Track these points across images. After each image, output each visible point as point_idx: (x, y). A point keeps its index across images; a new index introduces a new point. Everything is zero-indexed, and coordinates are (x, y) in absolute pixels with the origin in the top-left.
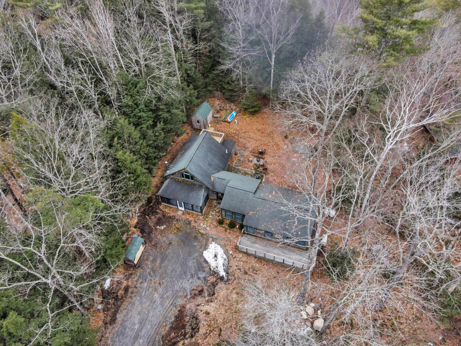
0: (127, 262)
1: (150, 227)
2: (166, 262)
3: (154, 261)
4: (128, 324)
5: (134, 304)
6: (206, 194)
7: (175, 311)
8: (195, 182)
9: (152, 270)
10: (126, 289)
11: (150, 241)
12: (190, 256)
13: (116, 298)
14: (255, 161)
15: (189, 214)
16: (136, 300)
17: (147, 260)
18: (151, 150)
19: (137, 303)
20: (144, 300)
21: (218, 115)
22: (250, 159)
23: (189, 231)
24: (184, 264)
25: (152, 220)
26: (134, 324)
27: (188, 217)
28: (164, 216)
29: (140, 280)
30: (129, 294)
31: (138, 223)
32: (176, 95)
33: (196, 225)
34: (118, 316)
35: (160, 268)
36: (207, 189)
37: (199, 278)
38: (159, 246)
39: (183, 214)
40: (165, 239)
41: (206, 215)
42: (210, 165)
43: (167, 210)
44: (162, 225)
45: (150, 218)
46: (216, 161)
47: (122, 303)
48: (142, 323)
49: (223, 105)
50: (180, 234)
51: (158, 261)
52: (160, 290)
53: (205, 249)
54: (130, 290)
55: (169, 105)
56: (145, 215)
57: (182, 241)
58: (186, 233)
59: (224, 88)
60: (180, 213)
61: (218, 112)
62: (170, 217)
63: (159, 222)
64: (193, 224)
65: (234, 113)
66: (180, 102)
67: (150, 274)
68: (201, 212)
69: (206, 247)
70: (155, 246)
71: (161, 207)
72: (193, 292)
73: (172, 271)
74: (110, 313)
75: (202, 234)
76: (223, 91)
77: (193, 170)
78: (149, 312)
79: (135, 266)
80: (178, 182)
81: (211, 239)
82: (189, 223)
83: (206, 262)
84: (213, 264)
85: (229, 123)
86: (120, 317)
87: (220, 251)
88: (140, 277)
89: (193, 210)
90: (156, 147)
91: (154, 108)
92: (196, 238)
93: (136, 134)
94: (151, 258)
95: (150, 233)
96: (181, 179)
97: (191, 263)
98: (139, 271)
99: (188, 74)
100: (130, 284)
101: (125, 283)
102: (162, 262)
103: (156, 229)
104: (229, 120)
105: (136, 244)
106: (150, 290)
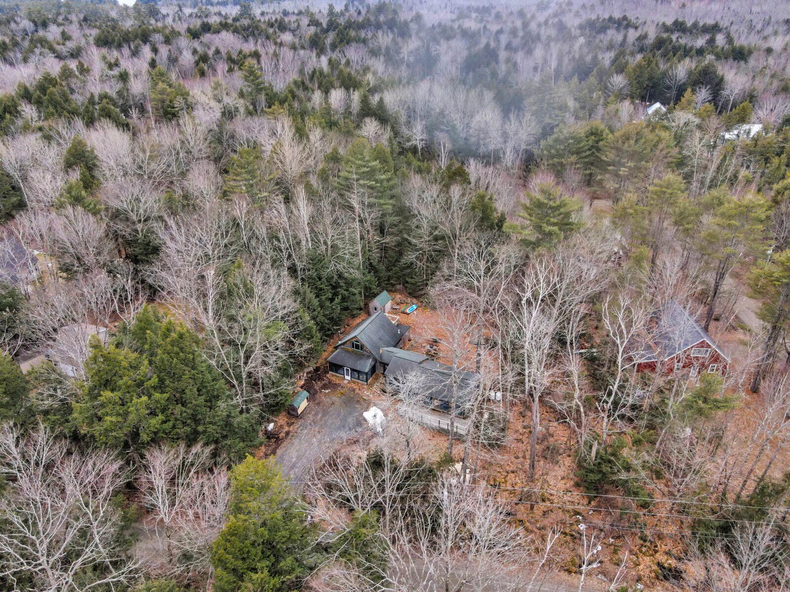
0: (291, 412)
1: (315, 389)
2: (327, 417)
3: (316, 414)
4: (286, 457)
5: (293, 444)
6: (373, 363)
7: (331, 452)
8: (365, 353)
9: (313, 421)
10: (288, 433)
11: (314, 401)
12: (350, 414)
13: (278, 438)
14: (428, 347)
15: (354, 383)
16: (296, 442)
17: (309, 413)
18: (327, 321)
19: (296, 444)
20: (303, 442)
21: (398, 307)
22: (424, 345)
23: (352, 396)
24: (344, 420)
25: (318, 385)
26: (292, 458)
27: (353, 385)
28: (330, 383)
29: (301, 428)
30: (290, 437)
31: (304, 385)
32: (357, 275)
33: (360, 392)
34: (278, 451)
35: (321, 421)
36: (375, 360)
37: (356, 431)
38: (322, 404)
39: (349, 383)
40: (328, 400)
41: (371, 385)
42: (380, 339)
43: (333, 378)
44: (327, 389)
45: (316, 383)
46: (387, 337)
47: (282, 443)
48: (299, 458)
49: (404, 299)
50: (343, 397)
51: (320, 416)
52: (319, 437)
53: (366, 411)
54: (291, 434)
55: (349, 283)
56: (312, 380)
57: (345, 403)
58: (350, 397)
59: (407, 282)
60: (346, 382)
61: (398, 304)
62: (336, 384)
63: (325, 387)
64: (357, 391)
65: (415, 307)
66: (359, 284)
67: (310, 424)
68: (367, 381)
69: (367, 409)
70: (318, 404)
71: (328, 376)
72: (349, 441)
73: (332, 424)
74: (270, 448)
75: (365, 400)
76: (406, 285)
77: (364, 340)
78: (306, 451)
79: (297, 417)
80: (348, 351)
81: (372, 404)
82: (354, 390)
83: (365, 420)
84: (371, 421)
85: (408, 314)
86: (279, 452)
87: (380, 414)
88: (301, 426)
89: (359, 379)
90: (331, 319)
91: (334, 284)
92: (358, 401)
93: (316, 302)
94: (313, 413)
95: (314, 394)
96: (350, 349)
97: (351, 420)
98: (301, 422)
99: (371, 263)
100: (291, 429)
101: (286, 429)
102: (323, 416)
103: (321, 392)
104: (408, 311)
105: (302, 395)
106: (310, 436)
